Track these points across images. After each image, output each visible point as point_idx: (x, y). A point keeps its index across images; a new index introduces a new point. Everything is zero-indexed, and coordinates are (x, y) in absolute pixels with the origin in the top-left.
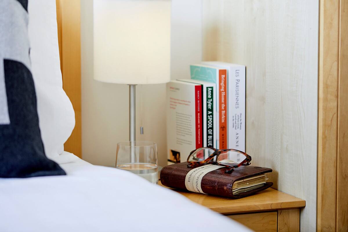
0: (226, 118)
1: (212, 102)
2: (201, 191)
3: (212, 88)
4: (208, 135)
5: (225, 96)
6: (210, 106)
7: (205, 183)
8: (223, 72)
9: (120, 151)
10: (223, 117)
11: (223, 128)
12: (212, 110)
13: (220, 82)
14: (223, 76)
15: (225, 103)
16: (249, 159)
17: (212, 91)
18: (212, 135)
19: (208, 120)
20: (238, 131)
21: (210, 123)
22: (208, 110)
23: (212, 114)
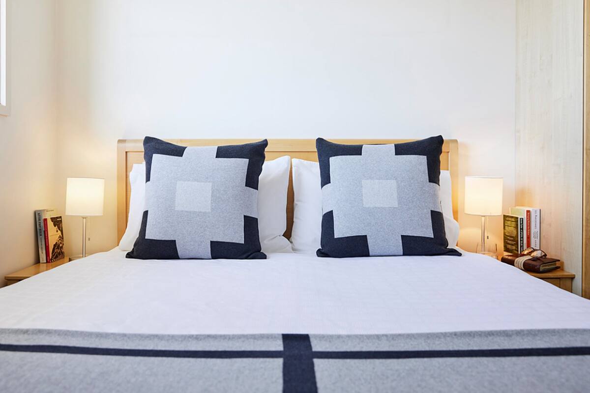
0: (530, 233)
1: (523, 225)
2: (523, 269)
3: (523, 219)
4: (521, 240)
5: (529, 223)
6: (521, 227)
7: (525, 264)
8: (528, 212)
9: (478, 247)
10: (528, 233)
11: (529, 238)
12: (523, 229)
13: (527, 216)
14: (528, 213)
15: (529, 226)
16: (545, 255)
17: (523, 220)
18: (523, 241)
19: (521, 233)
20: (536, 239)
21: (522, 235)
22: (521, 229)
23: (523, 231)
